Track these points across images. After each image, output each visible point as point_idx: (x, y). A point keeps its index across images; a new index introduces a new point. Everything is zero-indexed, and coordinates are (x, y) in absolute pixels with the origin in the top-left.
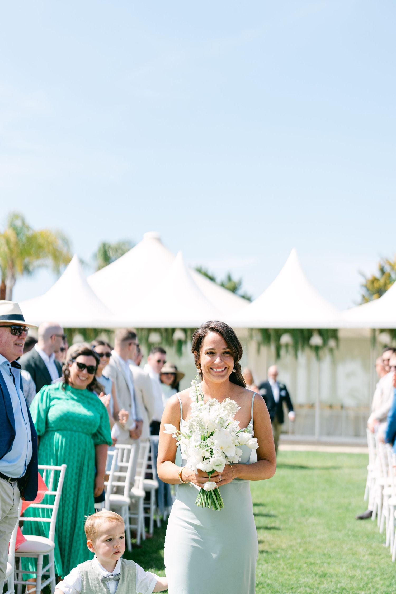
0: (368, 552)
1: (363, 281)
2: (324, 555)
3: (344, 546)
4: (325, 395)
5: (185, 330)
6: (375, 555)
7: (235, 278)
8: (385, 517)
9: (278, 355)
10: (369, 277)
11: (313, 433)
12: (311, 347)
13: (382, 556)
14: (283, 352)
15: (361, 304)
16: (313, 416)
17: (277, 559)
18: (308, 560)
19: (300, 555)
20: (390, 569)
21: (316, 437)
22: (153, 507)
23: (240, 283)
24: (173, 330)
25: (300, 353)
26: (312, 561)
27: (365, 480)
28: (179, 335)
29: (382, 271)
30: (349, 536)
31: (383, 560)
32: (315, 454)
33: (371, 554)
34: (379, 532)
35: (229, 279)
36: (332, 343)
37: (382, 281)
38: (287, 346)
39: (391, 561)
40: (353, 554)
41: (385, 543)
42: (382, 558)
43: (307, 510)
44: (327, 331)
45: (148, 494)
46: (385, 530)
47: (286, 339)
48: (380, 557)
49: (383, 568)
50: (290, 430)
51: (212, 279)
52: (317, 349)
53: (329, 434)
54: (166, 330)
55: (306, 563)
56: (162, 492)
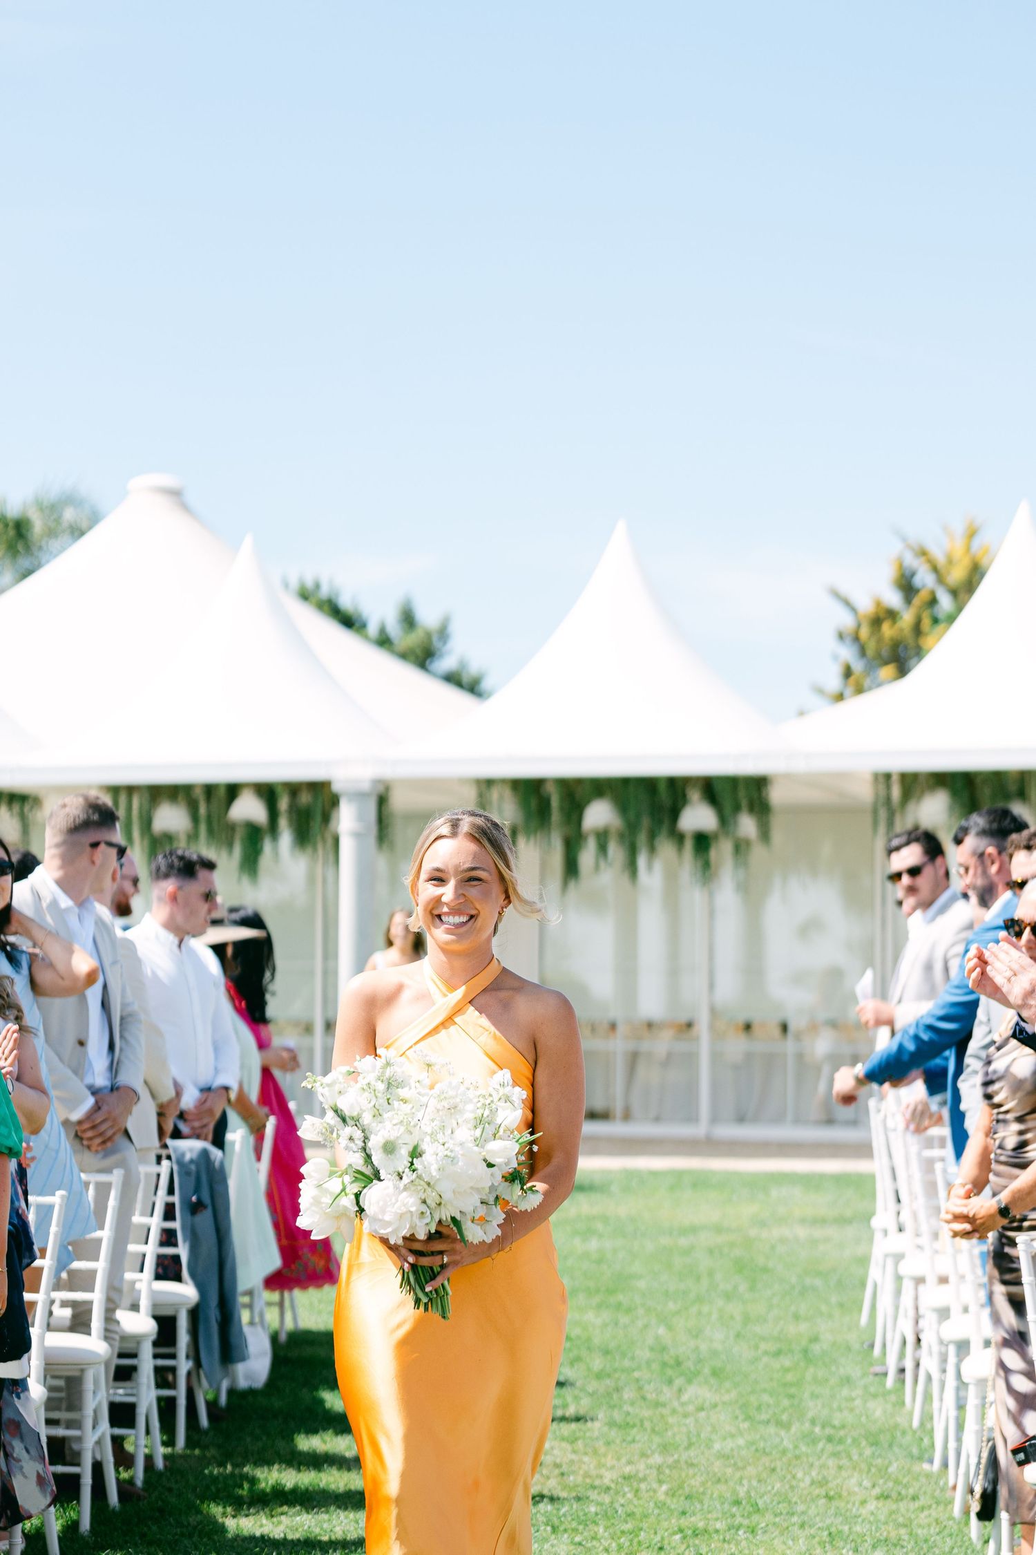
0: (877, 1491)
1: (846, 620)
2: (737, 1503)
3: (800, 1475)
4: (728, 988)
5: (267, 792)
6: (900, 1498)
7: (428, 617)
8: (929, 1378)
9: (571, 868)
10: (865, 605)
11: (691, 1117)
12: (679, 838)
13: (923, 1501)
14: (587, 857)
15: (840, 697)
16: (690, 1059)
17: (586, 1521)
18: (684, 1522)
19: (661, 1506)
20: (949, 1542)
21: (699, 1130)
22: (184, 1366)
23: (443, 632)
24: (233, 791)
25: (642, 861)
26: (701, 1525)
27: (864, 1261)
28: (248, 809)
29: (907, 586)
30: (814, 1441)
31: (926, 1513)
32: (700, 1181)
33: (885, 1497)
34: (911, 1427)
35: (408, 619)
36: (747, 825)
37: (907, 618)
38: (602, 838)
39: (951, 1518)
40: (828, 1497)
41: (931, 1461)
42: (922, 1509)
43: (679, 1363)
44: (733, 782)
45: (166, 1325)
46: (927, 1417)
47: (599, 814)
48: (917, 1504)
49: (926, 1541)
50: (618, 1109)
51: (348, 621)
52: (702, 841)
53: (741, 1119)
54: (209, 789)
55: (681, 1531)
56: (213, 1314)
